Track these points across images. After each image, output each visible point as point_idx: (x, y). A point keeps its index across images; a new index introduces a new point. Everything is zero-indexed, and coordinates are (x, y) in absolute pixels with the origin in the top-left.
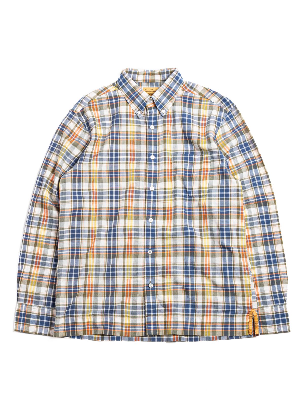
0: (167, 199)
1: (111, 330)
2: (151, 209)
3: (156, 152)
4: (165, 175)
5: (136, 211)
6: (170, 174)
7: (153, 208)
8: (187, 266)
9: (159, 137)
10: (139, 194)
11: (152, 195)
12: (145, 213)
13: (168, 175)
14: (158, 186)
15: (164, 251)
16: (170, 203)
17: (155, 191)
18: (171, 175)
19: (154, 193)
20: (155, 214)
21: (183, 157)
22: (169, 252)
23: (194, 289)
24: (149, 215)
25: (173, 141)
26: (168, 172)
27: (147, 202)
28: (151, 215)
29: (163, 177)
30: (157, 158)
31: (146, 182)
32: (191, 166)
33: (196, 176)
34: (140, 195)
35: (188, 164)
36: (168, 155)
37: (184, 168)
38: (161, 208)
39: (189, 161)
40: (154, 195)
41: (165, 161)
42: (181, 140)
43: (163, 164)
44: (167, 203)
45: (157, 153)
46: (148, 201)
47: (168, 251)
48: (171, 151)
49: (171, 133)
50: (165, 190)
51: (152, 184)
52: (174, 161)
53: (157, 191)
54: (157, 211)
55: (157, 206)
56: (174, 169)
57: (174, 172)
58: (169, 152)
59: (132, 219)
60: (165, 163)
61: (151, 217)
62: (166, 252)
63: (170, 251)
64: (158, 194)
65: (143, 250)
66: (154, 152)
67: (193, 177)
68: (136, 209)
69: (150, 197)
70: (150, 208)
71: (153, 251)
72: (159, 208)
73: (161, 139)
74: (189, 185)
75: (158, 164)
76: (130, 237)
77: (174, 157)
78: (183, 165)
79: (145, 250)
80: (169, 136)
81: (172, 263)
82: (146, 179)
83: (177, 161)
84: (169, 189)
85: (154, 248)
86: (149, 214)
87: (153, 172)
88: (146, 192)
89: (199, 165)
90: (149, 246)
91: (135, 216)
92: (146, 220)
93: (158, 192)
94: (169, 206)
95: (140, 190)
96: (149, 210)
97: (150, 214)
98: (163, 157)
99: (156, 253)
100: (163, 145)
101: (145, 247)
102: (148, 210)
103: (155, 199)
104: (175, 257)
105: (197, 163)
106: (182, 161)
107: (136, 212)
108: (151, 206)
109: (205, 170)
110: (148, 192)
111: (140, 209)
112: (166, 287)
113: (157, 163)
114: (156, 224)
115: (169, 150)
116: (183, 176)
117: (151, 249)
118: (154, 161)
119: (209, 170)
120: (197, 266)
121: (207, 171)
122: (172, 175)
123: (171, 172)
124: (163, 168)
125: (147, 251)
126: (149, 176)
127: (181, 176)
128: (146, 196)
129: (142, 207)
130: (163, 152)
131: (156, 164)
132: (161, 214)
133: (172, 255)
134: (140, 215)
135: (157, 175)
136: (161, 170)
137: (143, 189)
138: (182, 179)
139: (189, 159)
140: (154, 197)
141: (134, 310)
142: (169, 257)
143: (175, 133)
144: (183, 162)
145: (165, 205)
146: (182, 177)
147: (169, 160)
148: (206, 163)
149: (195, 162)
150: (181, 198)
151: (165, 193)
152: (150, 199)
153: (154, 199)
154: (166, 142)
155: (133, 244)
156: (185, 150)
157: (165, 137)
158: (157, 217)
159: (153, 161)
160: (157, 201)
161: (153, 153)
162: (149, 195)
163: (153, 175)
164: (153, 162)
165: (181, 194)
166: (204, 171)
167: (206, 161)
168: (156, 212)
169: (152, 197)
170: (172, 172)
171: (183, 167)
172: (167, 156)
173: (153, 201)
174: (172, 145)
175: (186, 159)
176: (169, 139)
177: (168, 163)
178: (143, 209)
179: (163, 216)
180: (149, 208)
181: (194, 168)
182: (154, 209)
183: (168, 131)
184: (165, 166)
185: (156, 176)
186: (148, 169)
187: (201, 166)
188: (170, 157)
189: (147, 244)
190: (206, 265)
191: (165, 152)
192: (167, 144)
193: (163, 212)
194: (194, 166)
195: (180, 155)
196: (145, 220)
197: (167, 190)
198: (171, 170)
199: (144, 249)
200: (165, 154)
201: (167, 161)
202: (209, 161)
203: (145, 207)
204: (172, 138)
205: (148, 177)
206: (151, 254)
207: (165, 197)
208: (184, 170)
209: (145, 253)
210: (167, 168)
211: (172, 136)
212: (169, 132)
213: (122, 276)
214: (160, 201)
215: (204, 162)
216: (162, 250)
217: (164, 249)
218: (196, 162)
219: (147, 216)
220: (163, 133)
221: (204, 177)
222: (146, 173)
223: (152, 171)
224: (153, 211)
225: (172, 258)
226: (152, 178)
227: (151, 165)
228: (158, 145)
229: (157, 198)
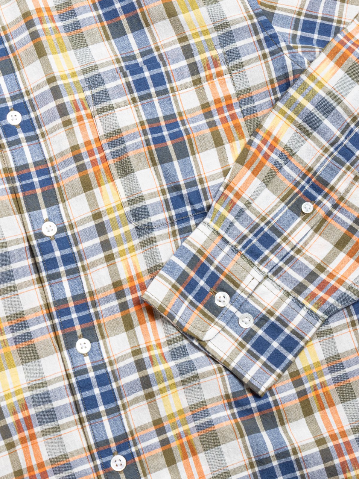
0: (115, 250)
2: (71, 304)
3: (21, 95)
4: (81, 168)
5: (19, 329)
6: (98, 156)
7: (74, 298)
8: (268, 466)
9: (12, 42)
10: (9, 263)
11: (57, 254)
12: (54, 327)
13: (94, 163)
14: (68, 216)
15: (165, 443)
16: (130, 261)
17: (63, 235)
18: (104, 159)
19: (64, 243)
20: (88, 318)
21: (128, 84)
22: (184, 440)
24: (69, 330)
25: (71, 38)
26: (91, 153)
27: (46, 284)
28: (78, 328)
29: (77, 176)
30: (32, 115)
31: (20, 212)
32: (166, 103)
33: (199, 133)
34: (14, 266)
35: (155, 99)
36: (71, 94)
37: (144, 119)
38: (104, 289)
39: (152, 90)
40: (67, 251)
41: (66, 118)
42: (96, 26)
43: (62, 131)
44: (120, 263)
45: (26, 99)
46: (50, 278)
47: (179, 436)
48: (74, 75)
49: (55, 13)
50: (99, 221)
51: (44, 212)
52: (99, 106)
53: (69, 233)
54: (94, 305)
55: (89, 285)
56: (108, 136)
57: (112, 144)
58: (71, 80)
59: (11, 365)
60: (67, 123)
61: (79, 333)
62: (174, 444)
63: (186, 433)
64: (76, 244)
65: (89, 466)
66: (13, 98)
67: (190, 140)
68: (14, 322)
69: (51, 264)
70: (65, 300)
71: (129, 457)
72: (97, 292)
73: (22, 43)
74: (183, 171)
75: (43, 135)
76: (26, 433)
77: (95, 91)
78: (137, 111)
79: (98, 462)
80: (49, 25)
81: (208, 476)
82: (17, 201)
83: (113, 102)
84: (110, 211)
85: (127, 446)
86: (67, 325)
87: (33, 170)
88: (31, 248)
89: (192, 91)
90: (107, 442)
91: (20, 351)
92: (65, 352)
93: (74, 235)
94: (129, 271)
95: (10, 249)
96: (63, 311)
97: (71, 323)
98: (53, 104)
99: (141, 461)
100: (38, 63)
101: (95, 451)
102: (60, 314)
103: (73, 266)
104: (214, 451)
105: (185, 87)
106: (129, 97)
107: (18, 334)
108: (68, 294)
109: (224, 104)
110: (39, 245)
111: (28, 317)
113: (38, 131)
114: (105, 356)
115: (68, 72)
116: (153, 147)
117: (119, 450)
118: (24, 131)
119: (235, 100)
120: (304, 454)
121: (230, 107)
122: (109, 157)
123: (101, 149)
124: (66, 145)
125: (106, 465)
126: (24, 188)
127: (144, 150)
128: (36, 265)
129: (34, 310)
130: (47, 88)
131: (36, 137)
132: (110, 311)
133: (198, 446)
134: (36, 340)
135: (52, 175)
136: (61, 154)
137: (17, 242)
138: (153, 159)
139: (150, 82)
140: (69, 259)
142: (191, 459)
143: (68, 9)
144: (134, 100)
145: (114, 273)
146: (151, 152)
147: (78, 109)
148: (216, 80)
149: (174, 84)
150: (170, 229)
151: (101, 229)
152: (54, 271)
153: (68, 267)
154: (48, 50)
155: (45, 457)
156: (125, 59)
157: (34, 36)
158: (100, 326)
159: (19, 130)
160: (84, 269)
161: (10, 104)
162: (48, 256)
163: (36, 180)
164: (21, 135)
165: (163, 216)
166: (220, 111)
167: (213, 71)
168: (92, 311)
169: (60, 262)
170: (106, 147)
171: (139, 116)
172: (67, 99)
173: (68, 273)
174: (71, 53)
175: (141, 85)
176: (53, 37)
177: (80, 119)
178: (40, 314)
179: (119, 315)
180: (61, 302)
181: (178, 107)
182: (82, 302)
183: (39, 10)
184: (71, 134)
185: (49, 181)
186: (12, 166)
187: (201, 93)
188: (78, 96)
189: (99, 439)
190: (334, 437)
191: (53, 84)
192: (51, 57)
193: (115, 303)
194: (176, 101)
195: (115, 79)
196: (61, 350)
197: (105, 219)
198: (98, 140)
199: (93, 459)
200: (56, 93)
201: (72, 116)
202: (224, 68)
203: (47, 306)
204: (62, 30)
205: (21, 195)
206: (124, 471)
207: (106, 245)
208: (147, 127)
209: (101, 472)
210: (80, 140)
211: (60, 24)
212: (45, 14)
214: (94, 264)
215: (209, 78)
216: (156, 440)
217: (163, 437)
218: (178, 83)
219: (65, 336)
220: (22, 22)
221: (228, 131)
222: (11, 180)
223: (26, 166)
224: (78, 309)
225: (202, 456)
226: (39, 191)
227: (16, 147)
228: (19, 69)
229: (78, 259)
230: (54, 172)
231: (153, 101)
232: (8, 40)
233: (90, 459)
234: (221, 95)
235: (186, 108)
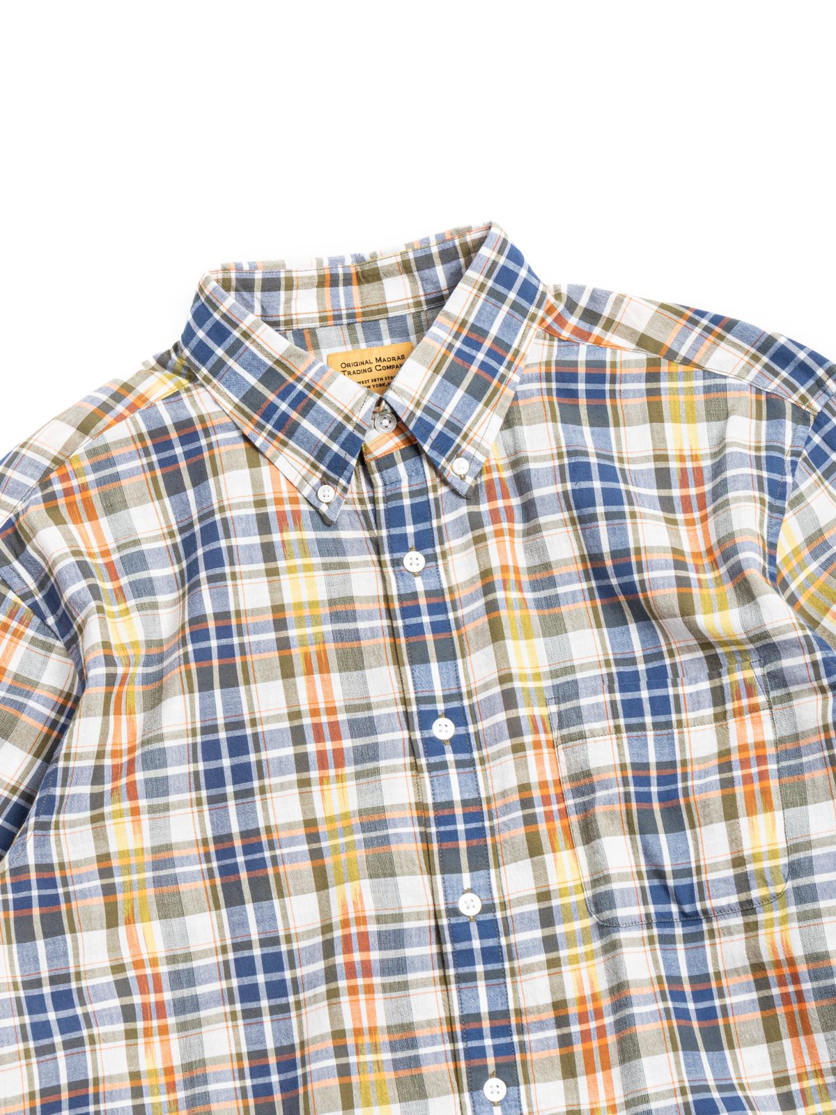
0: (563, 953)
2: (486, 1024)
3: (459, 696)
4: (530, 820)
5: (402, 1049)
6: (555, 807)
7: (492, 1015)
9: (460, 613)
10: (402, 946)
11: (476, 944)
12: (455, 1055)
13: (549, 817)
14: (500, 889)
16: (584, 973)
17: (489, 916)
18: (564, 813)
19: (488, 929)
20: (509, 1049)
21: (613, 703)
24: (477, 1062)
25: (542, 619)
26: (546, 800)
27: (453, 987)
28: (491, 1061)
29: (521, 831)
30: (471, 729)
31: (431, 871)
32: (665, 741)
33: (704, 796)
34: (409, 952)
35: (650, 734)
36: (529, 705)
37: (628, 760)
38: (538, 1010)
39: (648, 719)
40: (490, 942)
41: (517, 740)
42: (584, 606)
43: (509, 759)
44: (568, 974)
45: (466, 702)
46: (460, 979)
48: (537, 677)
49: (525, 578)
50: (545, 905)
51: (466, 878)
52: (565, 732)
53: (499, 915)
54: (521, 1030)
55: (516, 999)
56: (573, 778)
57: (578, 792)
58: (531, 684)
59: (383, 1101)
60: (518, 749)
61: (492, 1069)
64: (507, 934)
66: (447, 698)
67: (688, 806)
68: (397, 1037)
69: (464, 958)
70: (478, 1017)
72: (528, 1011)
73: (473, 616)
74: (673, 851)
75: (482, 761)
77: (564, 706)
78: (620, 746)
80: (514, 595)
82: (428, 854)
83: (586, 727)
84: (563, 893)
86: (475, 1054)
87: (459, 811)
88: (438, 929)
89: (710, 730)
91: (399, 1082)
92: (466, 1095)
93: (505, 919)
94: (581, 989)
95: (406, 925)
96: (473, 1033)
97: (481, 1052)
98: (501, 717)
100: (490, 649)
102: (467, 1036)
103: (496, 966)
105: (700, 722)
106: (611, 723)
107: (400, 1055)
108: (484, 1008)
109: (752, 753)
110: (451, 927)
111: (420, 1033)
113: (476, 755)
114: (525, 1110)
115: (529, 671)
116: (634, 806)
118: (455, 751)
119: (771, 751)
121: (762, 760)
122: (572, 810)
123: (561, 798)
124: (512, 782)
126: (442, 837)
127: (620, 807)
128: (442, 956)
129: (429, 1023)
130: (497, 689)
131: (471, 763)
132: (544, 1044)
134: (427, 1070)
135: (487, 824)
136: (504, 794)
137: (418, 916)
138: (630, 824)
139: (647, 707)
140: (492, 955)
143: (545, 575)
144: (617, 729)
145: (557, 987)
146: (629, 813)
147: (536, 731)
148: (747, 717)
149: (683, 716)
150: (645, 933)
151: (547, 918)
152: (467, 969)
153: (490, 967)
154: (507, 632)
156: (618, 662)
157: (492, 607)
158: (524, 1063)
159: (448, 748)
160: (513, 974)
161: (441, 707)
162: (462, 946)
163: (461, 827)
164: (450, 757)
165: (637, 911)
166: (745, 763)
167: (745, 702)
168: (516, 1038)
169: (478, 957)
170: (568, 795)
171: (621, 755)
172: (523, 712)
173: (488, 975)
174: (539, 642)
175: (633, 708)
176: (517, 613)
177: (537, 745)
178: (437, 1031)
179: (556, 1052)
180: (471, 1018)
181: (683, 750)
182: (503, 1022)
183: (505, 569)
184: (521, 766)
185: (480, 832)
186: (429, 800)
187: (723, 735)
188: (539, 711)
191: (507, 686)
192: (509, 643)
193: (553, 1033)
194: (682, 742)
195: (595, 693)
196: (460, 1091)
197: (555, 902)
198: (558, 783)
200: (509, 699)
201: (528, 739)
202: (761, 699)
203: (450, 1020)
204: (531, 604)
205: (435, 847)
207: (550, 944)
208: (630, 773)
210: (534, 778)
211: (529, 595)
212: (512, 576)
214: (529, 969)
215: (738, 713)
218: (691, 715)
219: (470, 1070)
220: (479, 584)
221: (750, 797)
222: (423, 822)
223: (450, 804)
224: (495, 1032)
226: (463, 844)
227: (440, 773)
228: (463, 656)
229: (506, 956)
230: (491, 819)
231: (646, 736)
232: (455, 609)
234: (750, 740)
235: (695, 756)
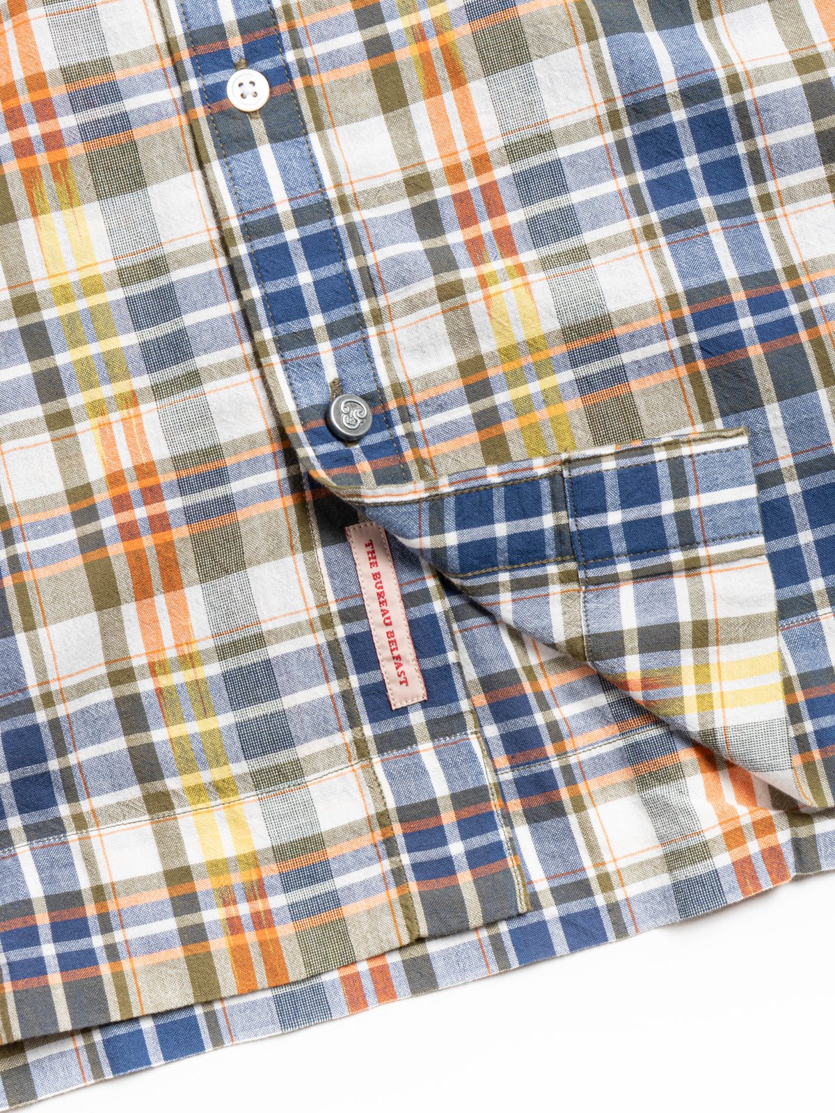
1: (80, 974)
8: (660, 122)
15: (379, 47)
22: (434, 44)
23: (787, 326)
47: (419, 34)
62: (405, 54)
63: (440, 27)
65: (168, 95)
71: (278, 77)
79: (194, 84)
81: (494, 142)
85: (272, 46)
90: (219, 31)
99: (309, 88)
101: (185, 54)
104: (512, 76)
112: (501, 398)
117: (252, 57)
120: (760, 91)
125: (214, 94)
133: (470, 59)
141: (253, 712)
142: (449, 97)
155: (50, 62)
189: (198, 24)
199: (180, 78)
206: (263, 112)
209: (200, 111)
213: (37, 411)
216: (354, 39)
217: (376, 31)
225: (478, 88)
233: (172, 76)
